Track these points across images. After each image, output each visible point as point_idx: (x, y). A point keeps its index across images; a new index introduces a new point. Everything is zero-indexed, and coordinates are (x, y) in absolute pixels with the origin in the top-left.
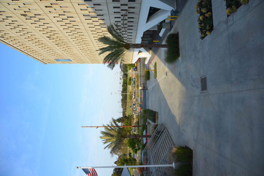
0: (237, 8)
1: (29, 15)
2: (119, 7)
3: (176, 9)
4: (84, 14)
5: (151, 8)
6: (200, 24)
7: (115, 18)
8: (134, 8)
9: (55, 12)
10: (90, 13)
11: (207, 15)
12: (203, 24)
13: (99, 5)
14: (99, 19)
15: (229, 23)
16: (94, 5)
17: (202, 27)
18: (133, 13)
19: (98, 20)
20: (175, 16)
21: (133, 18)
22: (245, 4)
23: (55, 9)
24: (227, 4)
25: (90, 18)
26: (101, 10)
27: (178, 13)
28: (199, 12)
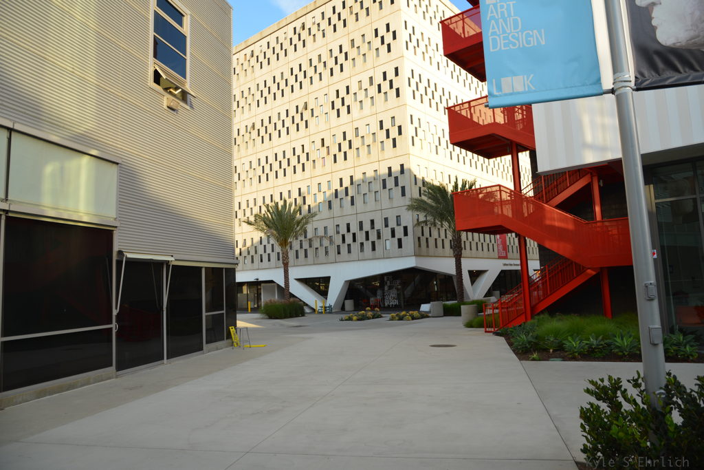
1: (307, 115)
4: (310, 187)
5: (329, 278)
8: (327, 254)
9: (314, 149)
10: (313, 195)
13: (330, 208)
16: (329, 202)
18: (317, 255)
21: (306, 257)
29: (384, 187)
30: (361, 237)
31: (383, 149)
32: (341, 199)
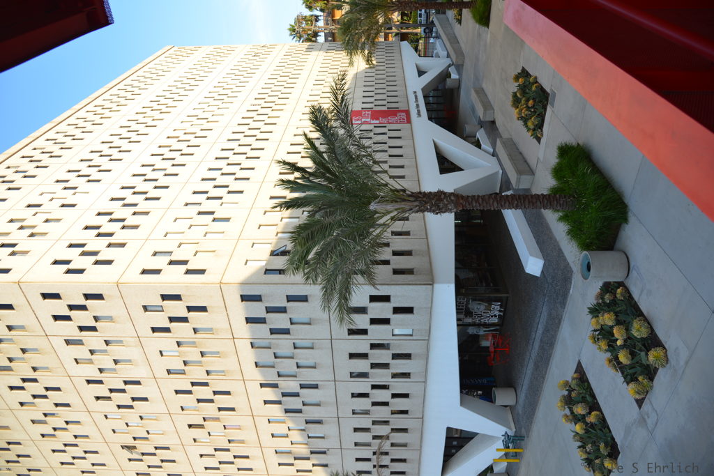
0: (652, 379)
1: (143, 447)
2: (367, 430)
3: (516, 432)
4: (278, 450)
5: (449, 430)
6: (583, 447)
7: (358, 460)
8: (405, 430)
9: (208, 441)
10: (293, 446)
11: (592, 418)
12: (590, 445)
13: (319, 422)
14: (314, 465)
15: (649, 421)
16: (307, 422)
17: (589, 453)
18: (405, 445)
19: (310, 467)
20: (515, 448)
21: (404, 461)
22: (663, 366)
23: (209, 433)
24: (625, 378)
25: (292, 461)
26: (323, 438)
27: (523, 440)
28: (571, 417)
29: (287, 332)
30: (381, 376)
31: (209, 330)
32: (304, 405)
